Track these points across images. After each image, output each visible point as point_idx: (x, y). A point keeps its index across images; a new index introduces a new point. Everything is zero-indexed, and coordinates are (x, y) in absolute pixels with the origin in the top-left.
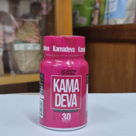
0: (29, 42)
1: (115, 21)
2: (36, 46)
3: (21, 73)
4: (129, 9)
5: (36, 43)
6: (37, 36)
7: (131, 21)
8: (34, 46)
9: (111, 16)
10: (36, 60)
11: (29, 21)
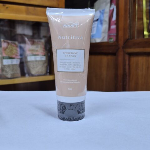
0: (38, 55)
1: (95, 40)
2: (43, 57)
3: (33, 75)
4: (104, 32)
5: (43, 55)
6: (44, 51)
7: (106, 40)
8: (41, 58)
9: (93, 37)
10: (42, 67)
11: (38, 41)
